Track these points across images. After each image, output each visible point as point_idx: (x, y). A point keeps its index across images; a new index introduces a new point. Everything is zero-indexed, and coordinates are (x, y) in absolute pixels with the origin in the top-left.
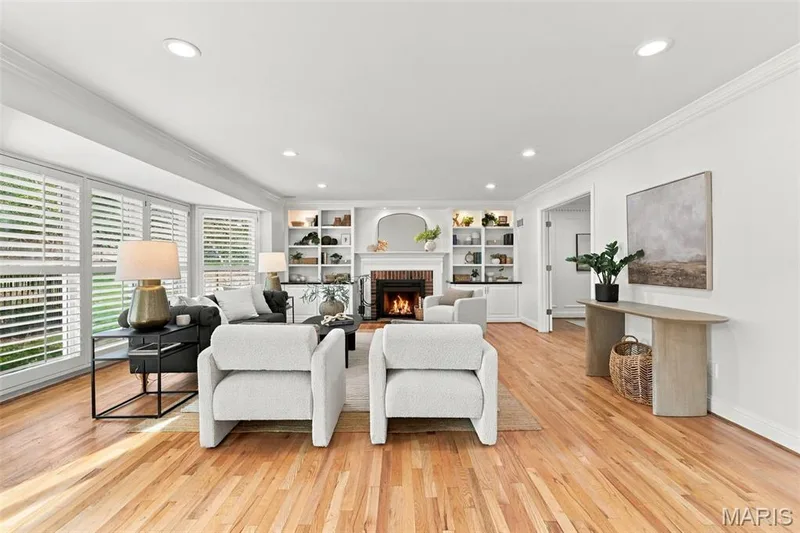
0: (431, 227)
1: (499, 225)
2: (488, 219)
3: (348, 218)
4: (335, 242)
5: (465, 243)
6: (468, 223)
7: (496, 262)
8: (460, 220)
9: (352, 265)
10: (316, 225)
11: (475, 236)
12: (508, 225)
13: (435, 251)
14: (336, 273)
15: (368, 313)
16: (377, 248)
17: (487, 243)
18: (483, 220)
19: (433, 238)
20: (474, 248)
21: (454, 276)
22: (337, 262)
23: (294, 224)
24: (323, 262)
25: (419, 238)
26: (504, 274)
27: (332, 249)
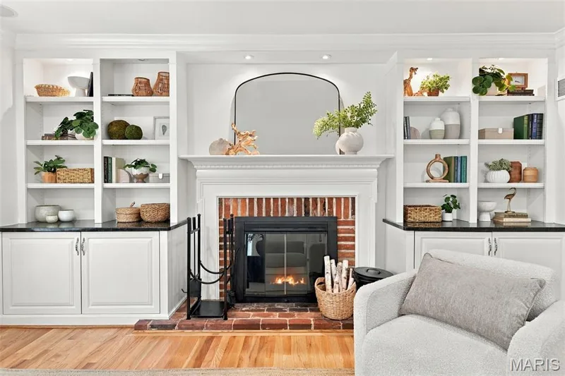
0: (352, 99)
1: (509, 93)
2: (485, 80)
3: (164, 80)
4: (137, 133)
5: (430, 134)
6: (434, 91)
7: (501, 178)
8: (416, 85)
9: (173, 184)
10: (91, 94)
11: (453, 119)
12: (530, 93)
13: (360, 154)
14: (139, 201)
15: (212, 292)
16: (230, 148)
17: (482, 134)
18: (475, 80)
19: (357, 125)
20: (450, 147)
21: (406, 208)
22: (144, 178)
23: (42, 90)
24: (107, 178)
25: (325, 126)
26: (518, 205)
27: (131, 150)
